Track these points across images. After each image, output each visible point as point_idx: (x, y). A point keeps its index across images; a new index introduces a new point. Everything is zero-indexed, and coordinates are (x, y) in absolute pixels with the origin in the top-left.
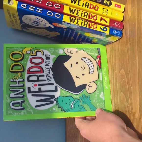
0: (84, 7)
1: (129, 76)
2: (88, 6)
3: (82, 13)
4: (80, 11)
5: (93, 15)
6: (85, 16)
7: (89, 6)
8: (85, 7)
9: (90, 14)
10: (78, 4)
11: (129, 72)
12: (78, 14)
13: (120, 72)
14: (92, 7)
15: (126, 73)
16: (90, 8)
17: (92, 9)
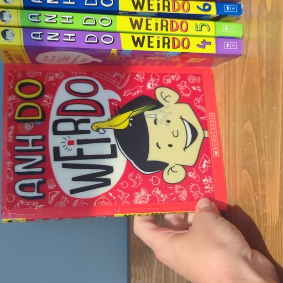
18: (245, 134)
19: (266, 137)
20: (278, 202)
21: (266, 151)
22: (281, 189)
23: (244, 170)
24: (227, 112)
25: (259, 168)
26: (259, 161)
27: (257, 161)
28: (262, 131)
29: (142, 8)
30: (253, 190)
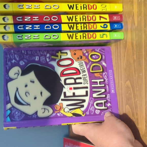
1: (136, 90)
11: (135, 85)
13: (125, 83)
15: (133, 86)
18: (127, 87)
19: (137, 89)
20: (145, 122)
21: (138, 96)
22: (146, 116)
23: (127, 105)
24: (117, 75)
25: (135, 104)
26: (134, 101)
27: (133, 101)
28: (135, 86)
29: (73, 29)
30: (132, 116)
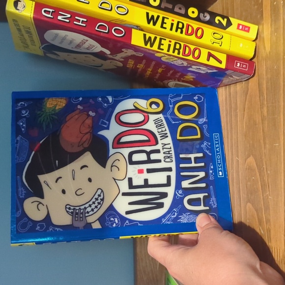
0: (173, 32)
1: (266, 174)
2: (182, 29)
3: (169, 46)
4: (165, 40)
5: (192, 47)
6: (176, 51)
7: (184, 30)
8: (176, 31)
9: (185, 46)
10: (162, 27)
12: (162, 47)
14: (190, 31)
15: (260, 167)
16: (187, 33)
17: (191, 34)
